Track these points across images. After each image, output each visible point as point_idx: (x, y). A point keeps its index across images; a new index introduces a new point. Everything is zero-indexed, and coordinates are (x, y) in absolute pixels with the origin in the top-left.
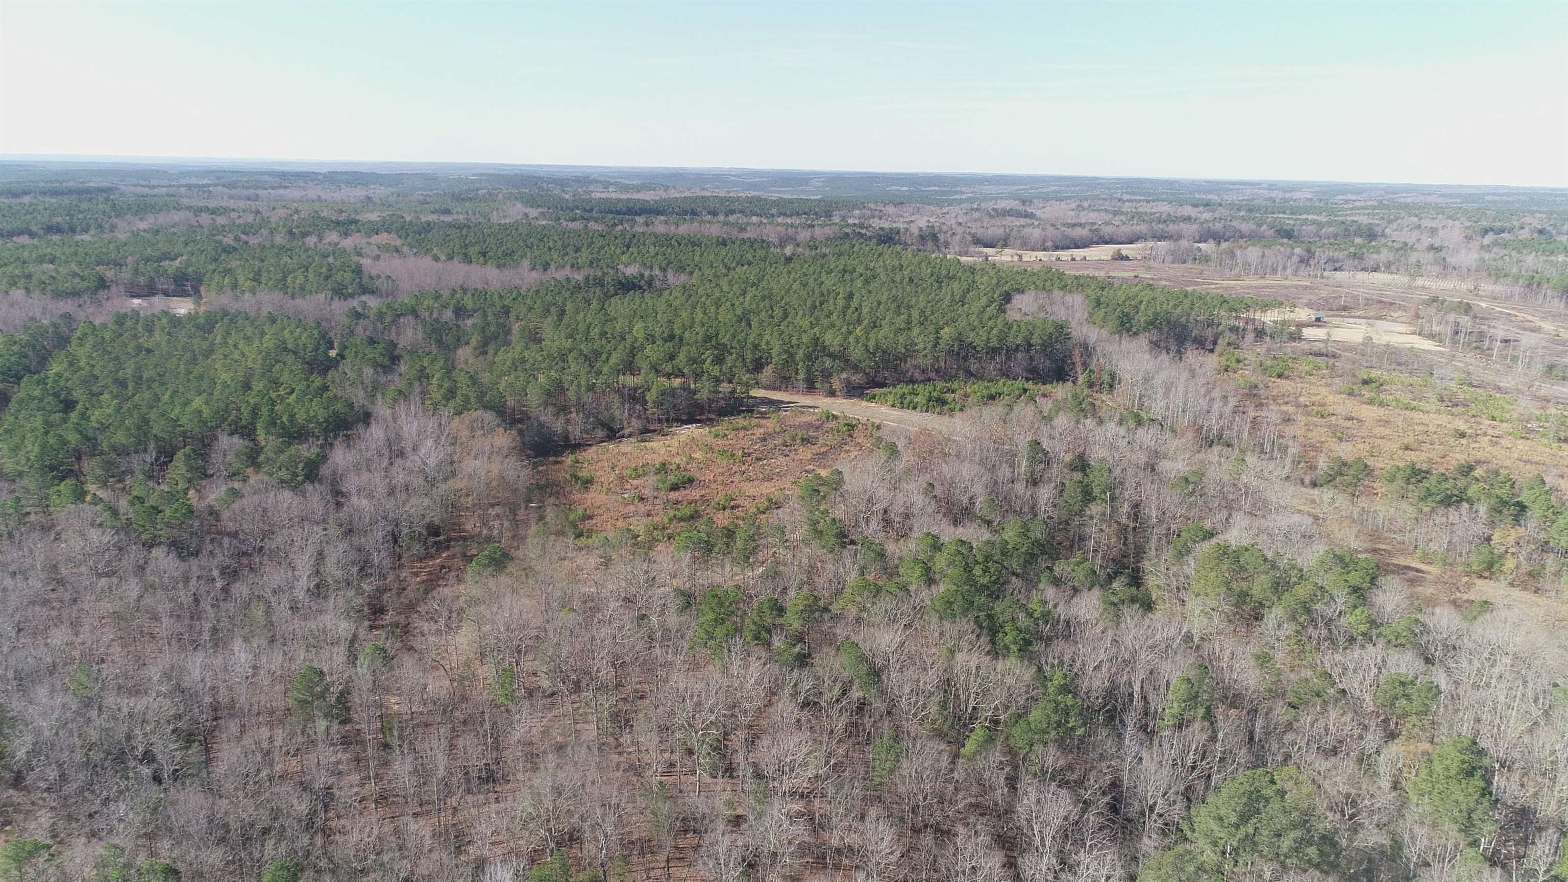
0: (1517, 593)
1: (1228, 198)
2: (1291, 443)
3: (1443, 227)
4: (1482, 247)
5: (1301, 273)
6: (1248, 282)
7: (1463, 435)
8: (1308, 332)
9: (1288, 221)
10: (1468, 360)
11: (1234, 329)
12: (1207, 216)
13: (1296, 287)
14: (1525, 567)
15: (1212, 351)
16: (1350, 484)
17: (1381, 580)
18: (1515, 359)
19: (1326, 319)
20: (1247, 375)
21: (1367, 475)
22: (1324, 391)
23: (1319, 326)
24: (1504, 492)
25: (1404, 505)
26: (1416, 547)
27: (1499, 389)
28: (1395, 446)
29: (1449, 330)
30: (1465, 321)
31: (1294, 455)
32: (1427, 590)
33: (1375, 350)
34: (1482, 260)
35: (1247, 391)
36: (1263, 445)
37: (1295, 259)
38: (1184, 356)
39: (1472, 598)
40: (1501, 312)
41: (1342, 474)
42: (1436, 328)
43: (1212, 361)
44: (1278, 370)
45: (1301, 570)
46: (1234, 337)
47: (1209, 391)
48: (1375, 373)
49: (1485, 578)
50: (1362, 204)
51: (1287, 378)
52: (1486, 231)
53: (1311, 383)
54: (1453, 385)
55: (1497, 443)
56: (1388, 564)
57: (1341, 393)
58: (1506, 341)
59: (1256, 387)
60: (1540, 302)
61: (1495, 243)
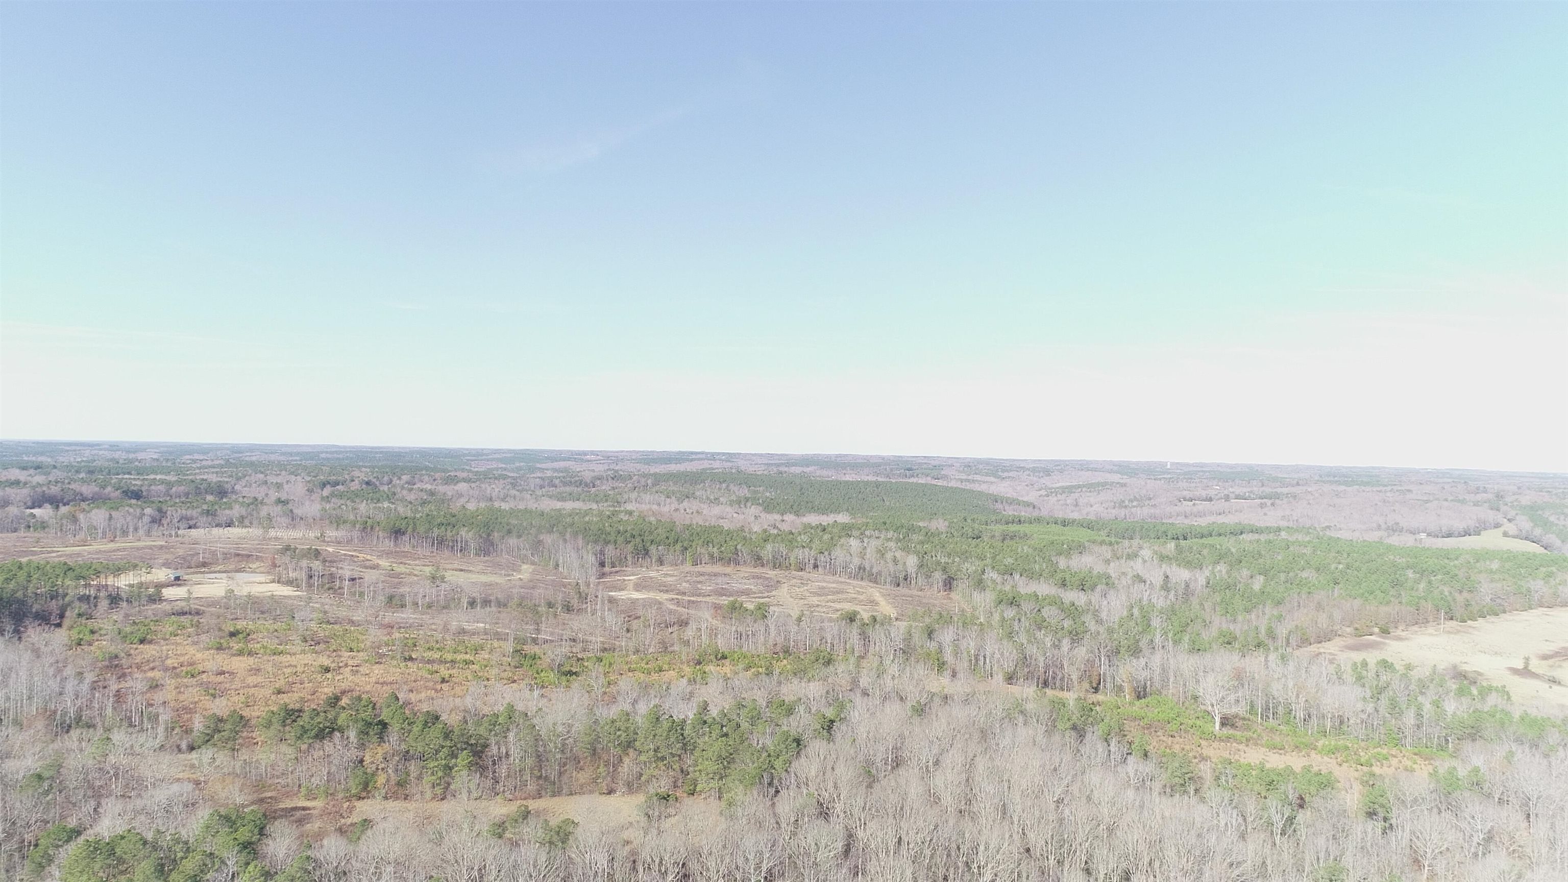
0: (391, 804)
1: (64, 459)
2: (161, 710)
3: (287, 482)
4: (323, 498)
5: (154, 533)
6: (95, 547)
7: (327, 670)
8: (168, 593)
9: (135, 482)
10: (325, 600)
11: (84, 599)
12: (39, 479)
13: (151, 548)
14: (394, 778)
15: (59, 625)
16: (228, 739)
17: (269, 829)
18: (362, 594)
19: (186, 577)
20: (105, 645)
21: (244, 726)
22: (192, 650)
23: (179, 585)
24: (367, 715)
25: (284, 748)
26: (300, 786)
27: (352, 622)
28: (267, 692)
29: (304, 576)
30: (317, 565)
31: (166, 722)
32: (313, 826)
33: (238, 602)
34: (324, 510)
35: (107, 663)
36: (130, 718)
37: (146, 519)
38: (24, 636)
39: (355, 820)
40: (345, 555)
41: (219, 731)
42: (292, 575)
43: (61, 636)
44: (140, 635)
45: (186, 843)
46: (84, 607)
47: (59, 671)
48: (241, 624)
49: (363, 798)
50: (210, 463)
51: (150, 642)
52: (324, 485)
53: (177, 644)
54: (313, 625)
55: (357, 671)
56: (275, 811)
57: (209, 649)
58: (353, 580)
59: (116, 657)
60: (375, 543)
61: (332, 495)
